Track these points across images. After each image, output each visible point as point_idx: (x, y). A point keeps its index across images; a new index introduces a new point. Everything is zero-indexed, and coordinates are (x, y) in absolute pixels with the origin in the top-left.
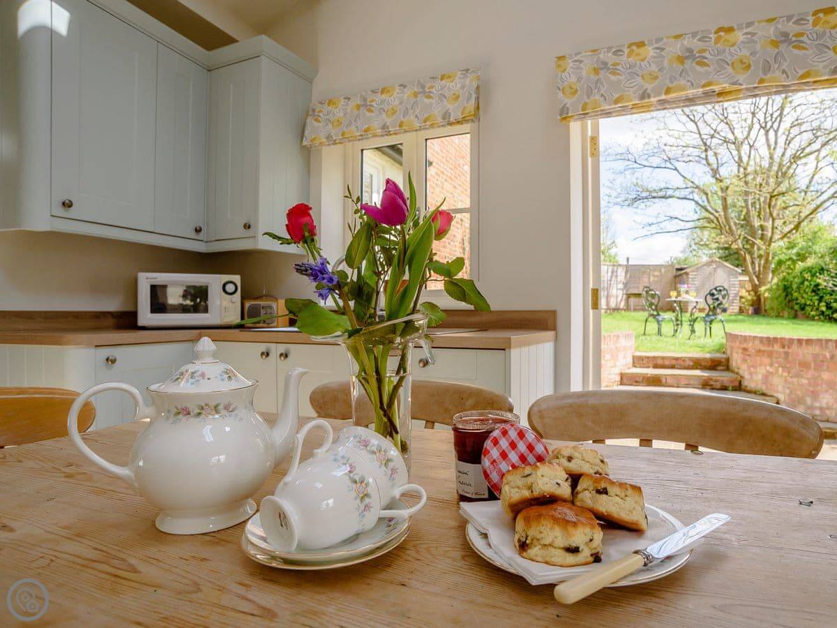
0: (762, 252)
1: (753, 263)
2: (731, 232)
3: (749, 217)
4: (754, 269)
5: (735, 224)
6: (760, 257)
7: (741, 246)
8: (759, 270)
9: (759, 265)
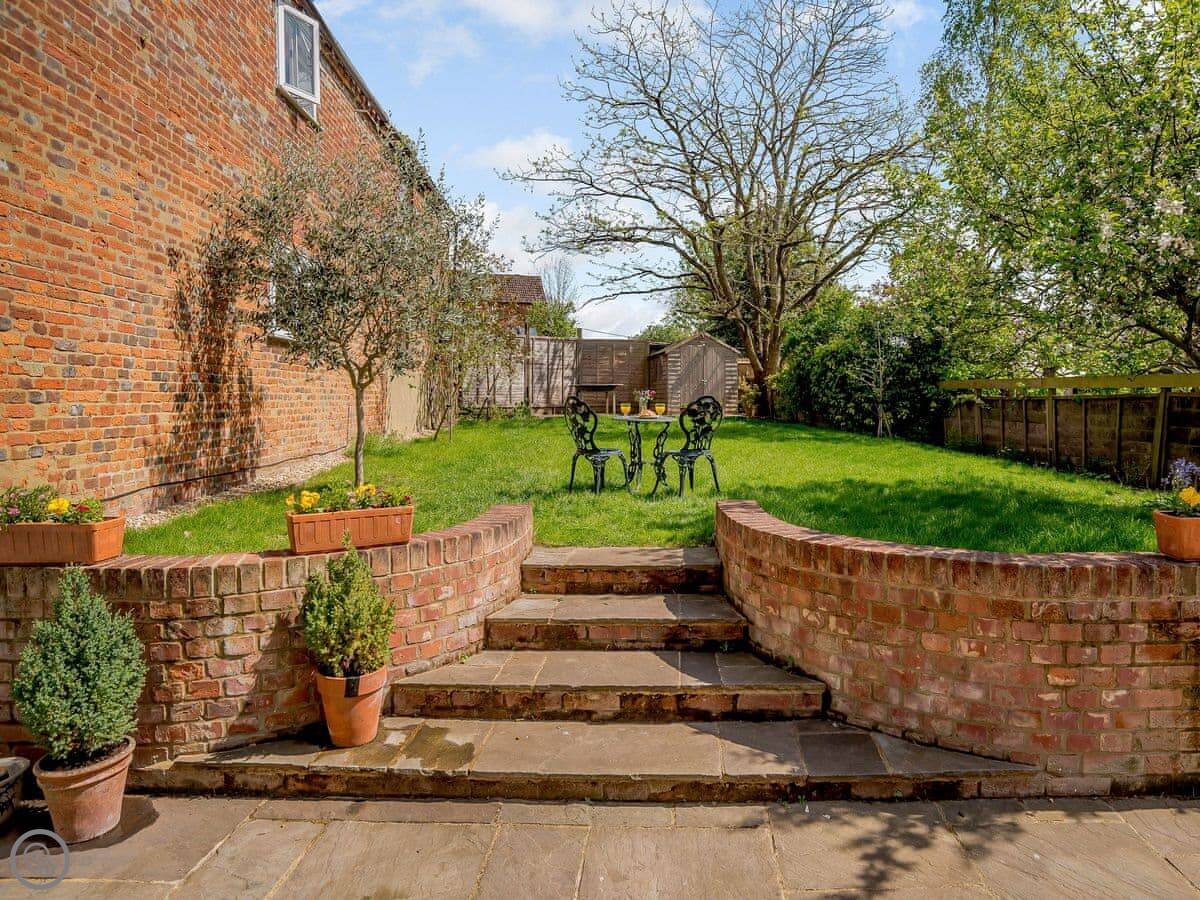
0: (768, 326)
1: (756, 340)
2: (727, 297)
3: (751, 275)
4: (757, 349)
5: (733, 284)
6: (766, 332)
7: (740, 316)
8: (765, 351)
9: (764, 343)
